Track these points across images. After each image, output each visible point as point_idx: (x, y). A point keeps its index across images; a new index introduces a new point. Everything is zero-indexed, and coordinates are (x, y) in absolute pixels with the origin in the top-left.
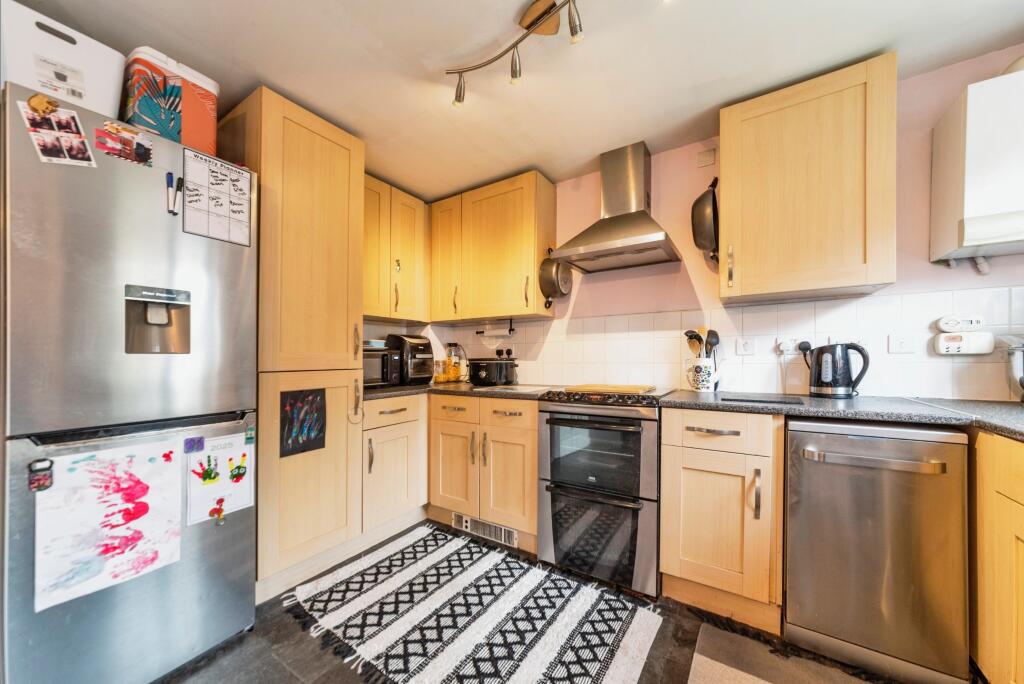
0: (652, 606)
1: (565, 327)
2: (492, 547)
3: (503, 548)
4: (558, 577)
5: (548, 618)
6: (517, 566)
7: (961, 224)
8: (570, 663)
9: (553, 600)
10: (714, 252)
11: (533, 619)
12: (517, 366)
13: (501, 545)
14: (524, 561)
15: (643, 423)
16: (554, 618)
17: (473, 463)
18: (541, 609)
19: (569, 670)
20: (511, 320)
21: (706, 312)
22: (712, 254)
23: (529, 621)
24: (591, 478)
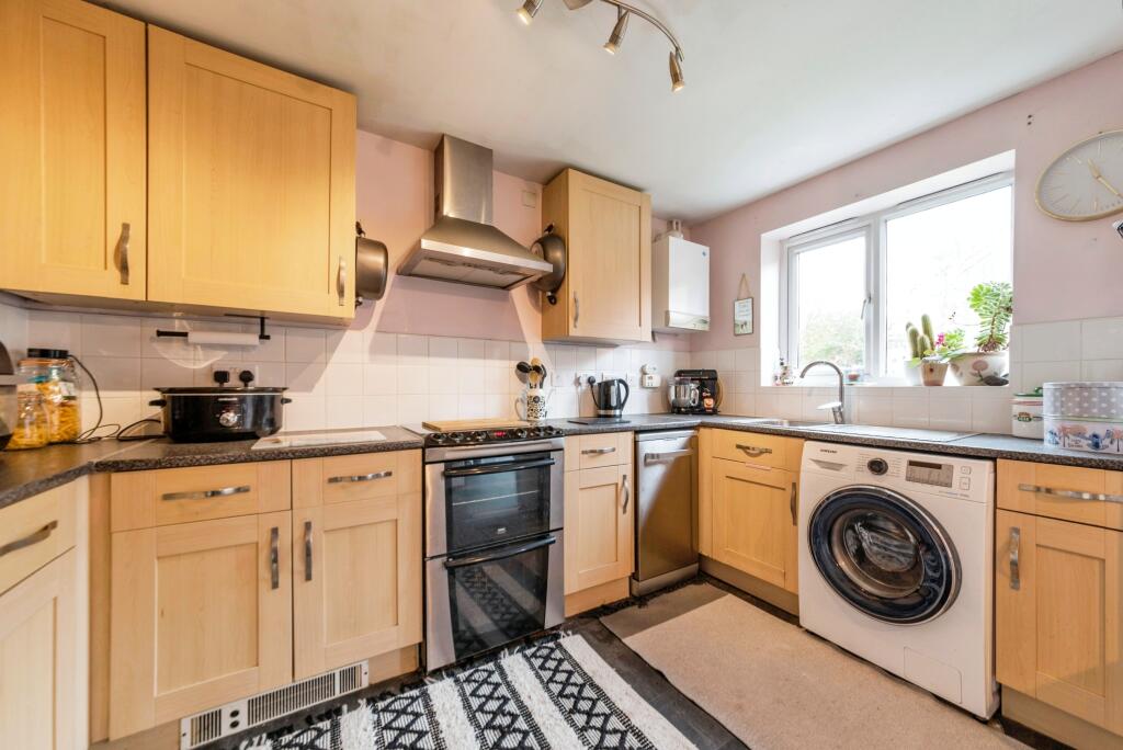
0: (562, 633)
1: (368, 343)
2: (332, 712)
3: (352, 701)
4: (467, 673)
5: (518, 712)
6: (406, 702)
7: (667, 313)
8: (587, 723)
9: (496, 695)
10: (552, 292)
11: (509, 726)
12: (288, 401)
13: (343, 700)
14: (403, 692)
15: (553, 454)
16: (521, 705)
17: (275, 585)
18: (500, 711)
19: (594, 728)
20: (263, 319)
21: (530, 346)
22: (549, 294)
23: (509, 732)
24: (500, 530)
